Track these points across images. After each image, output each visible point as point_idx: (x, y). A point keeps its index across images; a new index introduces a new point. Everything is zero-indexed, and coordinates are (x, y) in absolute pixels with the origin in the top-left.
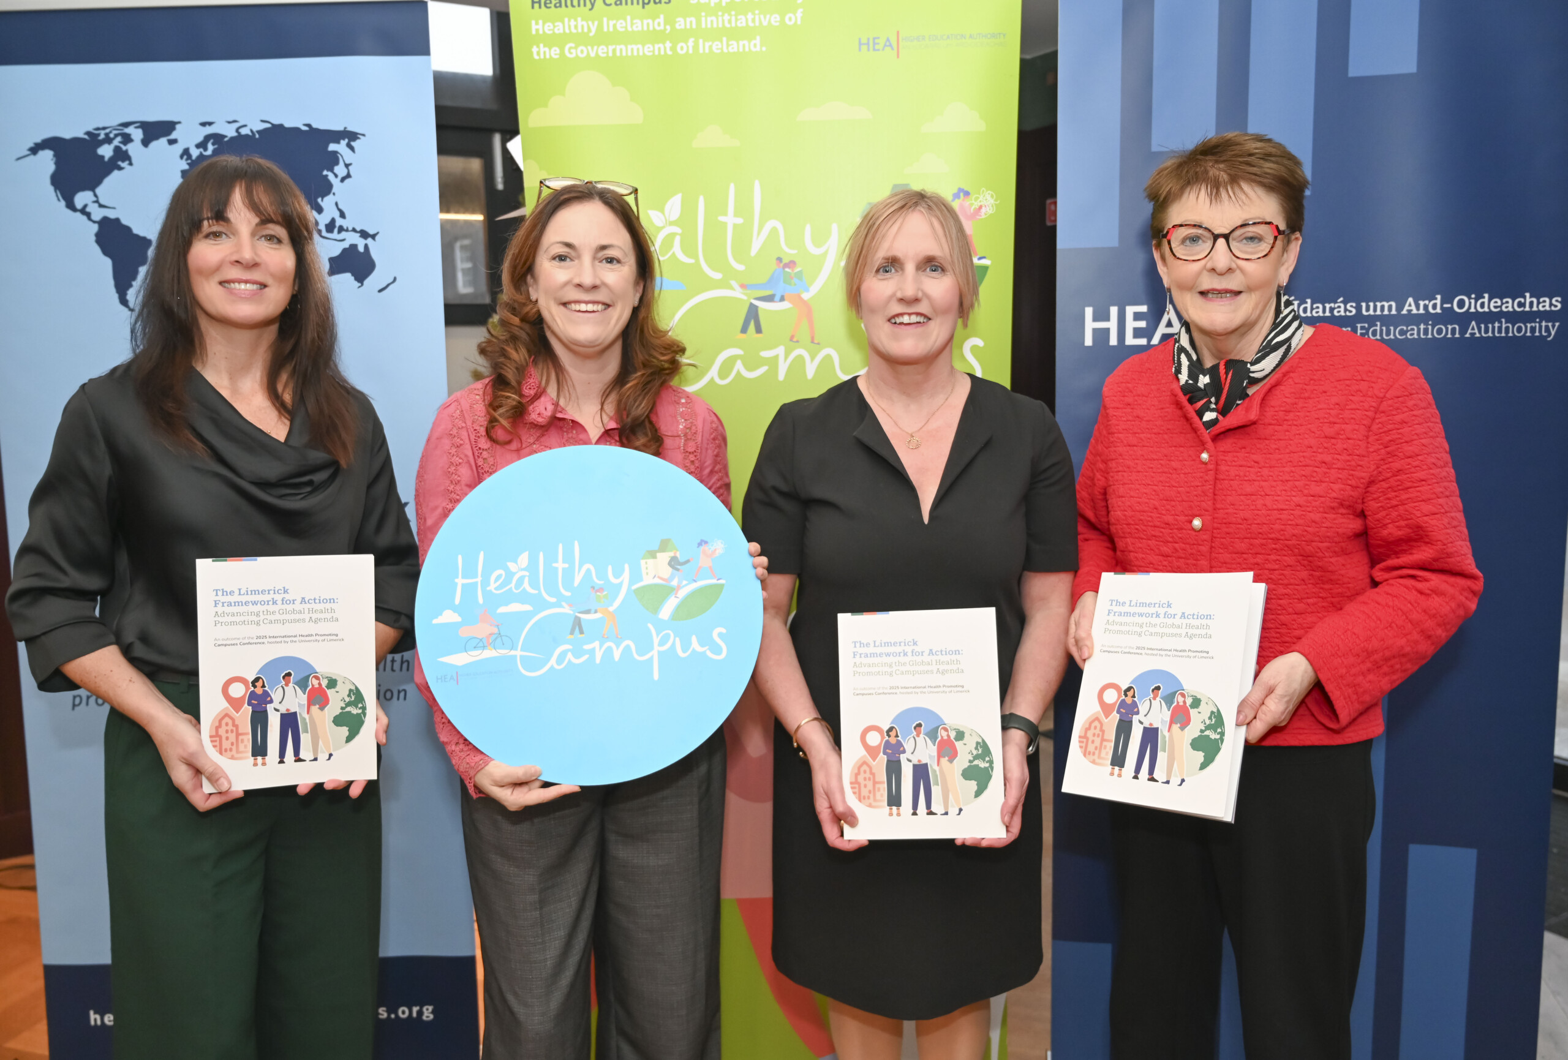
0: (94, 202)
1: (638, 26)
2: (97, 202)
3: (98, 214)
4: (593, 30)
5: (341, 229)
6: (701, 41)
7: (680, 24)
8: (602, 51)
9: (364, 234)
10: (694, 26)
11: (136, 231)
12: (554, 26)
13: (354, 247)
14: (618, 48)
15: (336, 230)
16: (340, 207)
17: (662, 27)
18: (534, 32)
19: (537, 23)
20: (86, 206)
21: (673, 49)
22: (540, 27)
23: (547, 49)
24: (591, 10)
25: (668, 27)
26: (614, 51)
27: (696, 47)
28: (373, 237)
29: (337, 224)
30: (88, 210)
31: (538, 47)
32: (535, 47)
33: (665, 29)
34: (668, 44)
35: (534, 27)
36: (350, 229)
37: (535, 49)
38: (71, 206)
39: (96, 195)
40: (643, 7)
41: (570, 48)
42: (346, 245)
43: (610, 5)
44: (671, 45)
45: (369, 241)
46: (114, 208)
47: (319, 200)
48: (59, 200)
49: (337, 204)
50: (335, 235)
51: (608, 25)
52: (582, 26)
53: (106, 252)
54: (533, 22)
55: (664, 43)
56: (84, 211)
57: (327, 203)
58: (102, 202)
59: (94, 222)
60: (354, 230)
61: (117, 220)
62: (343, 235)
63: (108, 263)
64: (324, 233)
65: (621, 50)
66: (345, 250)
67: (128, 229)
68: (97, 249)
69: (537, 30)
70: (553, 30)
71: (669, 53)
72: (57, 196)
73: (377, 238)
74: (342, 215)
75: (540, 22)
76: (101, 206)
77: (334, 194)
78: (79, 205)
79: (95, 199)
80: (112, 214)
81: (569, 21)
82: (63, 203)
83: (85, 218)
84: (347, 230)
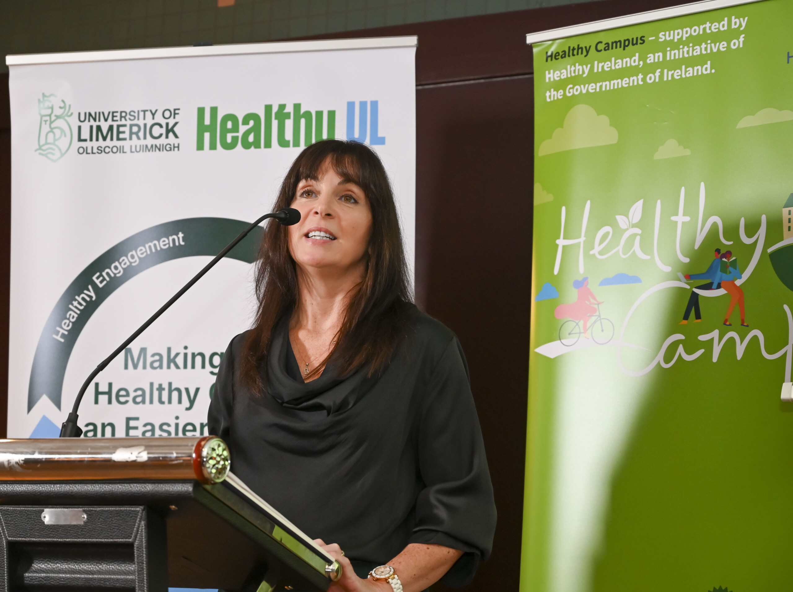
1: (620, 64)
4: (587, 72)
6: (666, 71)
7: (651, 59)
8: (591, 88)
10: (661, 59)
12: (561, 74)
14: (604, 84)
17: (637, 63)
18: (547, 80)
19: (549, 73)
21: (644, 80)
22: (551, 75)
23: (555, 93)
24: (586, 56)
25: (641, 63)
26: (601, 87)
27: (661, 76)
31: (550, 92)
32: (548, 92)
33: (639, 64)
34: (640, 76)
35: (547, 76)
37: (548, 94)
40: (624, 49)
41: (570, 88)
43: (601, 51)
44: (642, 76)
51: (598, 67)
52: (579, 70)
54: (547, 72)
55: (637, 76)
65: (606, 85)
69: (550, 78)
70: (560, 77)
71: (641, 83)
75: (552, 71)
81: (571, 67)
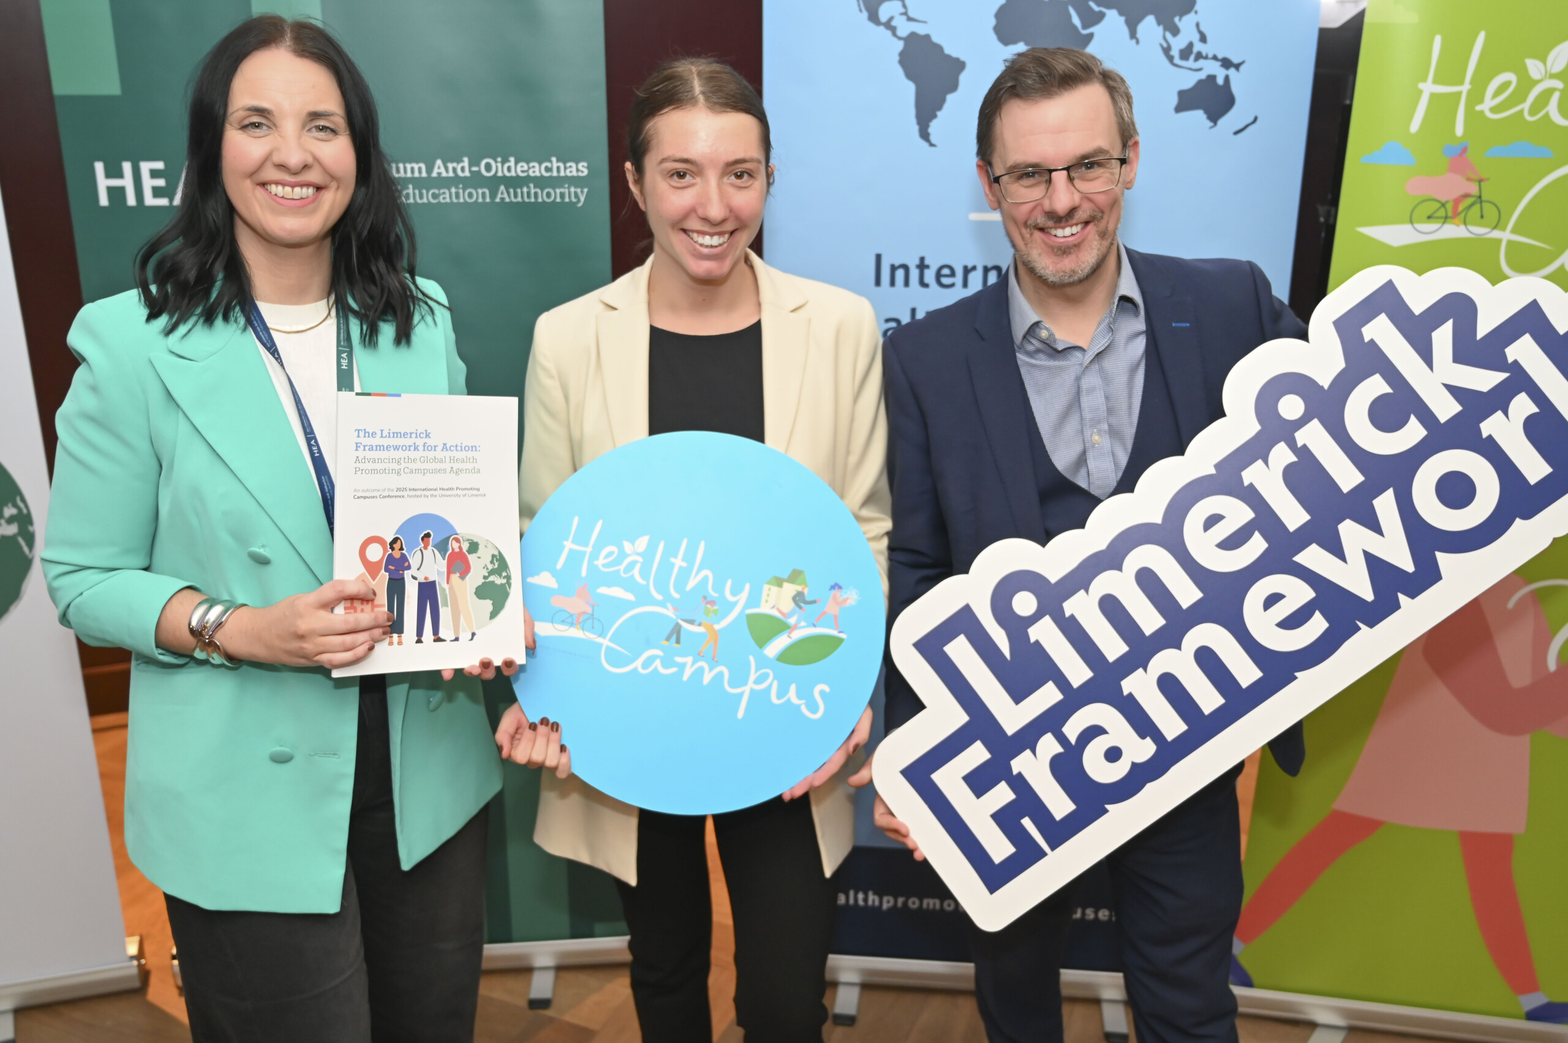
0: (902, 14)
2: (905, 14)
3: (905, 28)
5: (1199, 56)
9: (1226, 63)
11: (948, 51)
13: (1212, 78)
15: (1192, 57)
16: (1202, 28)
20: (891, 19)
28: (1237, 67)
29: (1195, 50)
30: (893, 23)
36: (1210, 55)
38: (874, 18)
39: (904, 6)
42: (1202, 75)
45: (1232, 72)
46: (925, 22)
47: (1176, 19)
48: (861, 10)
49: (1198, 25)
50: (1190, 63)
53: (909, 76)
56: (889, 26)
57: (1186, 23)
58: (911, 14)
59: (900, 38)
60: (1215, 58)
61: (927, 37)
62: (1201, 63)
63: (910, 88)
64: (1177, 60)
66: (1200, 82)
67: (939, 48)
68: (899, 71)
72: (859, 6)
73: (1242, 68)
74: (1203, 39)
76: (910, 19)
77: (1196, 12)
78: (883, 18)
79: (903, 10)
80: (921, 30)
82: (865, 14)
83: (889, 33)
84: (1206, 58)
